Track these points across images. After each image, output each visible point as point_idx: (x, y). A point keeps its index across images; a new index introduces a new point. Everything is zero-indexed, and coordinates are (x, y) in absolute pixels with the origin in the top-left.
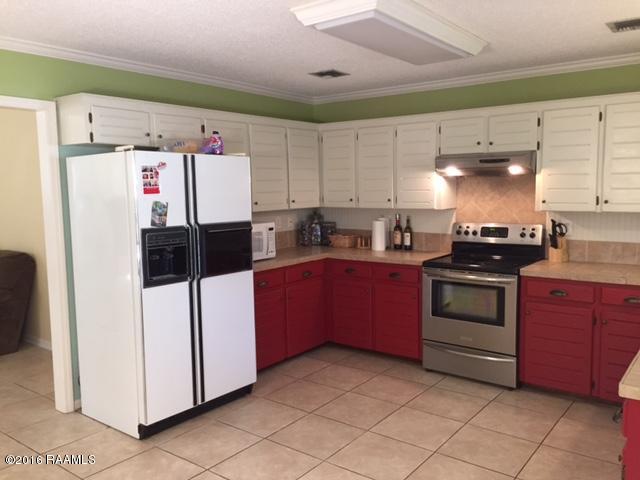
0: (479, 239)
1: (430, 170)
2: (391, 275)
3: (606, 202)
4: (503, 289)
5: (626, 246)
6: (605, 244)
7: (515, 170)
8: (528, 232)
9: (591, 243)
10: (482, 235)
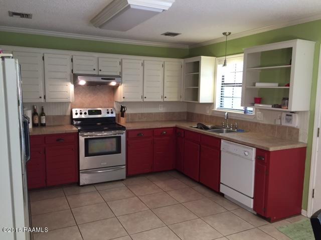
0: (88, 116)
1: (68, 81)
2: (58, 140)
3: (145, 98)
4: (120, 137)
5: (142, 114)
6: (135, 114)
7: (113, 83)
8: (110, 112)
9: (131, 114)
10: (89, 114)
